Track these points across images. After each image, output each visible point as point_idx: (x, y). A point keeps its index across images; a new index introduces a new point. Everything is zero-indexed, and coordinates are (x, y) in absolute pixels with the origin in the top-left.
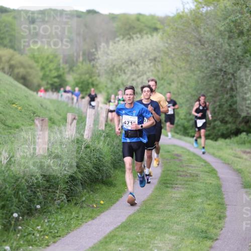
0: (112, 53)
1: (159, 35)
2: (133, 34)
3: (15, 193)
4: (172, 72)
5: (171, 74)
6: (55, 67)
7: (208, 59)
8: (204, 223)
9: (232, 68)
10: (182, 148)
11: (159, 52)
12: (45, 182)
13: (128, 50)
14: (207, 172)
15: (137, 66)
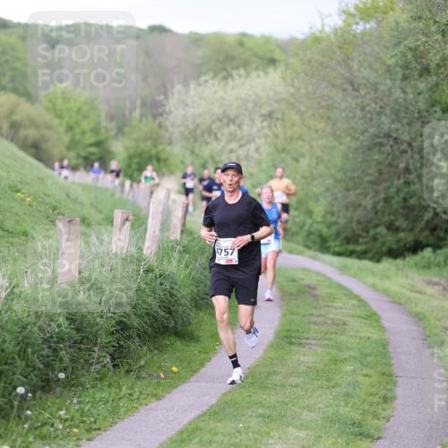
0: (193, 102)
1: (279, 71)
2: (233, 69)
3: (20, 351)
4: (300, 138)
5: (300, 143)
6: (91, 126)
7: (365, 116)
8: (357, 409)
9: (409, 133)
10: (318, 274)
11: (278, 101)
12: (74, 332)
13: (222, 98)
14: (361, 317)
15: (239, 126)
